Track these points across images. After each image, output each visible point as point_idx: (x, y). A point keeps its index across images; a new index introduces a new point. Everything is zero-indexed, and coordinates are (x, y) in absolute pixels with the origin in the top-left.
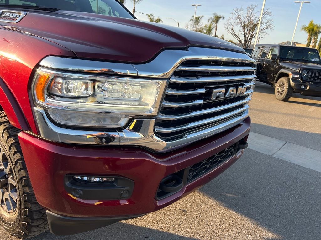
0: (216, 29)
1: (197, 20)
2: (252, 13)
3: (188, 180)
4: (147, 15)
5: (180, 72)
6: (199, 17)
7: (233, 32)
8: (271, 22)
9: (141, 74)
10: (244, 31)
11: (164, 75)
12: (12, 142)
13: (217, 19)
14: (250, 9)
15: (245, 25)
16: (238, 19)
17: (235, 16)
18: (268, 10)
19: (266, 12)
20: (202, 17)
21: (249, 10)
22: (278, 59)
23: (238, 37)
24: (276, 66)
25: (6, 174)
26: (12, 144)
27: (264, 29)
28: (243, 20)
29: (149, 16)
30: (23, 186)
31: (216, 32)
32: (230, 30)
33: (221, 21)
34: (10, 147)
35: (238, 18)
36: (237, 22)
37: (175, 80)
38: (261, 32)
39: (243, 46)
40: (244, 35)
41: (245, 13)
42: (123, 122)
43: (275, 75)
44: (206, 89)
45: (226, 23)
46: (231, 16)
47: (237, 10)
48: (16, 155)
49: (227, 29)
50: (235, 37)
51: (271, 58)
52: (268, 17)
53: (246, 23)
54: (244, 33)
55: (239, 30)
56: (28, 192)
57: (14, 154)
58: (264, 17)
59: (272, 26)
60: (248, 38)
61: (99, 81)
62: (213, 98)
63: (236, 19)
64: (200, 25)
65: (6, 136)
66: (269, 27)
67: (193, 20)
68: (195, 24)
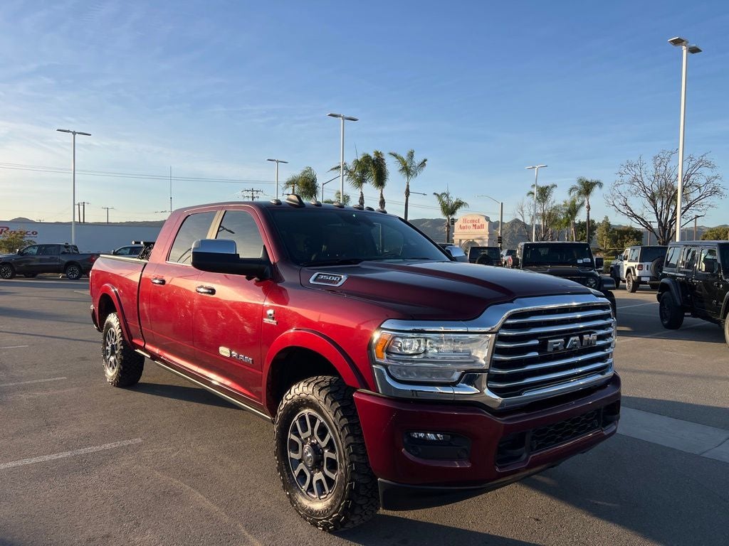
0: (589, 207)
1: (544, 193)
2: (668, 168)
3: (532, 450)
4: (435, 194)
5: (509, 325)
6: (547, 187)
7: (629, 211)
8: (716, 181)
9: (470, 329)
10: (655, 207)
11: (492, 329)
12: (336, 407)
13: (587, 188)
14: (660, 161)
15: (653, 194)
16: (637, 184)
17: (627, 178)
18: (704, 158)
19: (699, 162)
20: (554, 186)
21: (658, 162)
22: (719, 271)
23: (642, 220)
24: (719, 285)
25: (321, 448)
26: (337, 409)
27: (703, 196)
28: (647, 183)
29: (439, 197)
30: (350, 454)
31: (588, 214)
32: (622, 208)
33: (596, 189)
34: (335, 412)
35: (635, 179)
36: (633, 189)
37: (505, 333)
38: (698, 203)
39: (657, 237)
40: (657, 214)
41: (650, 169)
42: (456, 376)
43: (720, 303)
44: (539, 340)
45: (609, 194)
46: (618, 178)
47: (630, 166)
48: (342, 420)
49: (614, 205)
50: (634, 219)
51: (704, 270)
52: (707, 172)
53: (656, 189)
54: (656, 210)
55: (641, 206)
56: (355, 460)
57: (340, 419)
58: (697, 172)
59: (721, 190)
60: (666, 219)
61: (429, 338)
62: (550, 349)
63: (632, 183)
64: (550, 202)
65: (329, 401)
66: (715, 192)
67: (533, 194)
68: (539, 201)
